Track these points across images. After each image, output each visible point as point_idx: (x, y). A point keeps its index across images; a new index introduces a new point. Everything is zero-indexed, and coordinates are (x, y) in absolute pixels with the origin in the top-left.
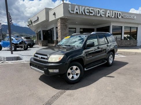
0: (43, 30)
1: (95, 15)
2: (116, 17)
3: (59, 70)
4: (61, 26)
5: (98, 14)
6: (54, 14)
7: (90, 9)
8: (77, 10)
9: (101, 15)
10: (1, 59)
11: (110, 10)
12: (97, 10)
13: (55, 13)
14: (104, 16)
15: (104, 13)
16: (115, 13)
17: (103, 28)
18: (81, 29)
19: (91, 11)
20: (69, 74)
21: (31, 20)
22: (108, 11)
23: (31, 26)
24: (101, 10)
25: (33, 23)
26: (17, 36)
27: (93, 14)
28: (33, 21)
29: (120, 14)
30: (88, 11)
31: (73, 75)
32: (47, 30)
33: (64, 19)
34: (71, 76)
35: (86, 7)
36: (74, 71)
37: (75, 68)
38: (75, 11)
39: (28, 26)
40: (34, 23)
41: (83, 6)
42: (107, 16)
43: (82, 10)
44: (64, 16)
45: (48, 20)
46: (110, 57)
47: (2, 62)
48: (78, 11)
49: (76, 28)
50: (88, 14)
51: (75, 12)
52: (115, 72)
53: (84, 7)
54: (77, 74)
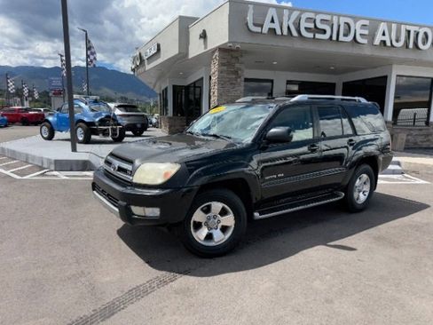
0: (174, 86)
1: (334, 38)
2: (411, 46)
3: (161, 211)
4: (221, 72)
5: (345, 35)
6: (204, 36)
7: (318, 18)
8: (273, 21)
9: (355, 37)
10: (42, 163)
11: (389, 24)
12: (342, 20)
13: (204, 31)
14: (365, 41)
15: (366, 32)
16: (409, 32)
17: (364, 81)
18: (289, 82)
19: (319, 25)
20: (198, 226)
21: (140, 54)
22: (383, 27)
23: (141, 70)
24: (355, 22)
25: (146, 61)
26: (96, 101)
27: (327, 36)
28: (145, 58)
29: (426, 34)
30: (312, 26)
31: (210, 228)
32: (186, 84)
33: (232, 50)
34: (203, 232)
35: (303, 11)
36: (215, 217)
37: (220, 210)
38: (267, 25)
39: (133, 70)
40: (148, 64)
41: (294, 10)
42: (377, 42)
43: (289, 22)
44: (229, 42)
45: (187, 54)
46: (358, 182)
47: (43, 174)
48: (276, 26)
49: (272, 81)
50: (311, 35)
51: (265, 30)
52: (365, 232)
53: (298, 12)
54: (224, 229)
